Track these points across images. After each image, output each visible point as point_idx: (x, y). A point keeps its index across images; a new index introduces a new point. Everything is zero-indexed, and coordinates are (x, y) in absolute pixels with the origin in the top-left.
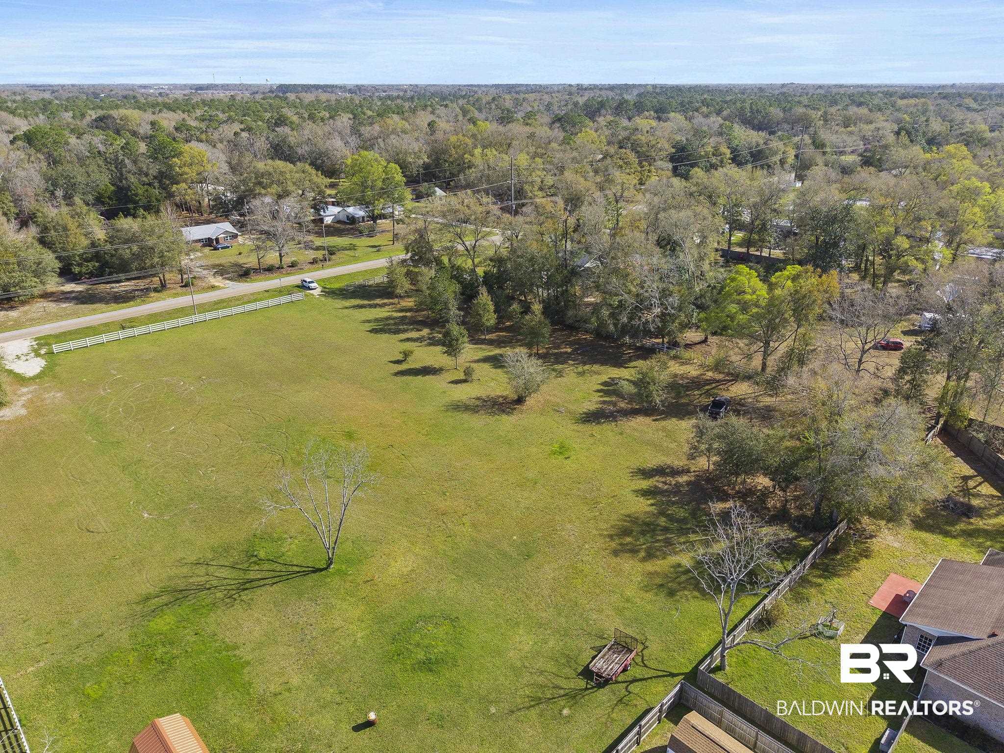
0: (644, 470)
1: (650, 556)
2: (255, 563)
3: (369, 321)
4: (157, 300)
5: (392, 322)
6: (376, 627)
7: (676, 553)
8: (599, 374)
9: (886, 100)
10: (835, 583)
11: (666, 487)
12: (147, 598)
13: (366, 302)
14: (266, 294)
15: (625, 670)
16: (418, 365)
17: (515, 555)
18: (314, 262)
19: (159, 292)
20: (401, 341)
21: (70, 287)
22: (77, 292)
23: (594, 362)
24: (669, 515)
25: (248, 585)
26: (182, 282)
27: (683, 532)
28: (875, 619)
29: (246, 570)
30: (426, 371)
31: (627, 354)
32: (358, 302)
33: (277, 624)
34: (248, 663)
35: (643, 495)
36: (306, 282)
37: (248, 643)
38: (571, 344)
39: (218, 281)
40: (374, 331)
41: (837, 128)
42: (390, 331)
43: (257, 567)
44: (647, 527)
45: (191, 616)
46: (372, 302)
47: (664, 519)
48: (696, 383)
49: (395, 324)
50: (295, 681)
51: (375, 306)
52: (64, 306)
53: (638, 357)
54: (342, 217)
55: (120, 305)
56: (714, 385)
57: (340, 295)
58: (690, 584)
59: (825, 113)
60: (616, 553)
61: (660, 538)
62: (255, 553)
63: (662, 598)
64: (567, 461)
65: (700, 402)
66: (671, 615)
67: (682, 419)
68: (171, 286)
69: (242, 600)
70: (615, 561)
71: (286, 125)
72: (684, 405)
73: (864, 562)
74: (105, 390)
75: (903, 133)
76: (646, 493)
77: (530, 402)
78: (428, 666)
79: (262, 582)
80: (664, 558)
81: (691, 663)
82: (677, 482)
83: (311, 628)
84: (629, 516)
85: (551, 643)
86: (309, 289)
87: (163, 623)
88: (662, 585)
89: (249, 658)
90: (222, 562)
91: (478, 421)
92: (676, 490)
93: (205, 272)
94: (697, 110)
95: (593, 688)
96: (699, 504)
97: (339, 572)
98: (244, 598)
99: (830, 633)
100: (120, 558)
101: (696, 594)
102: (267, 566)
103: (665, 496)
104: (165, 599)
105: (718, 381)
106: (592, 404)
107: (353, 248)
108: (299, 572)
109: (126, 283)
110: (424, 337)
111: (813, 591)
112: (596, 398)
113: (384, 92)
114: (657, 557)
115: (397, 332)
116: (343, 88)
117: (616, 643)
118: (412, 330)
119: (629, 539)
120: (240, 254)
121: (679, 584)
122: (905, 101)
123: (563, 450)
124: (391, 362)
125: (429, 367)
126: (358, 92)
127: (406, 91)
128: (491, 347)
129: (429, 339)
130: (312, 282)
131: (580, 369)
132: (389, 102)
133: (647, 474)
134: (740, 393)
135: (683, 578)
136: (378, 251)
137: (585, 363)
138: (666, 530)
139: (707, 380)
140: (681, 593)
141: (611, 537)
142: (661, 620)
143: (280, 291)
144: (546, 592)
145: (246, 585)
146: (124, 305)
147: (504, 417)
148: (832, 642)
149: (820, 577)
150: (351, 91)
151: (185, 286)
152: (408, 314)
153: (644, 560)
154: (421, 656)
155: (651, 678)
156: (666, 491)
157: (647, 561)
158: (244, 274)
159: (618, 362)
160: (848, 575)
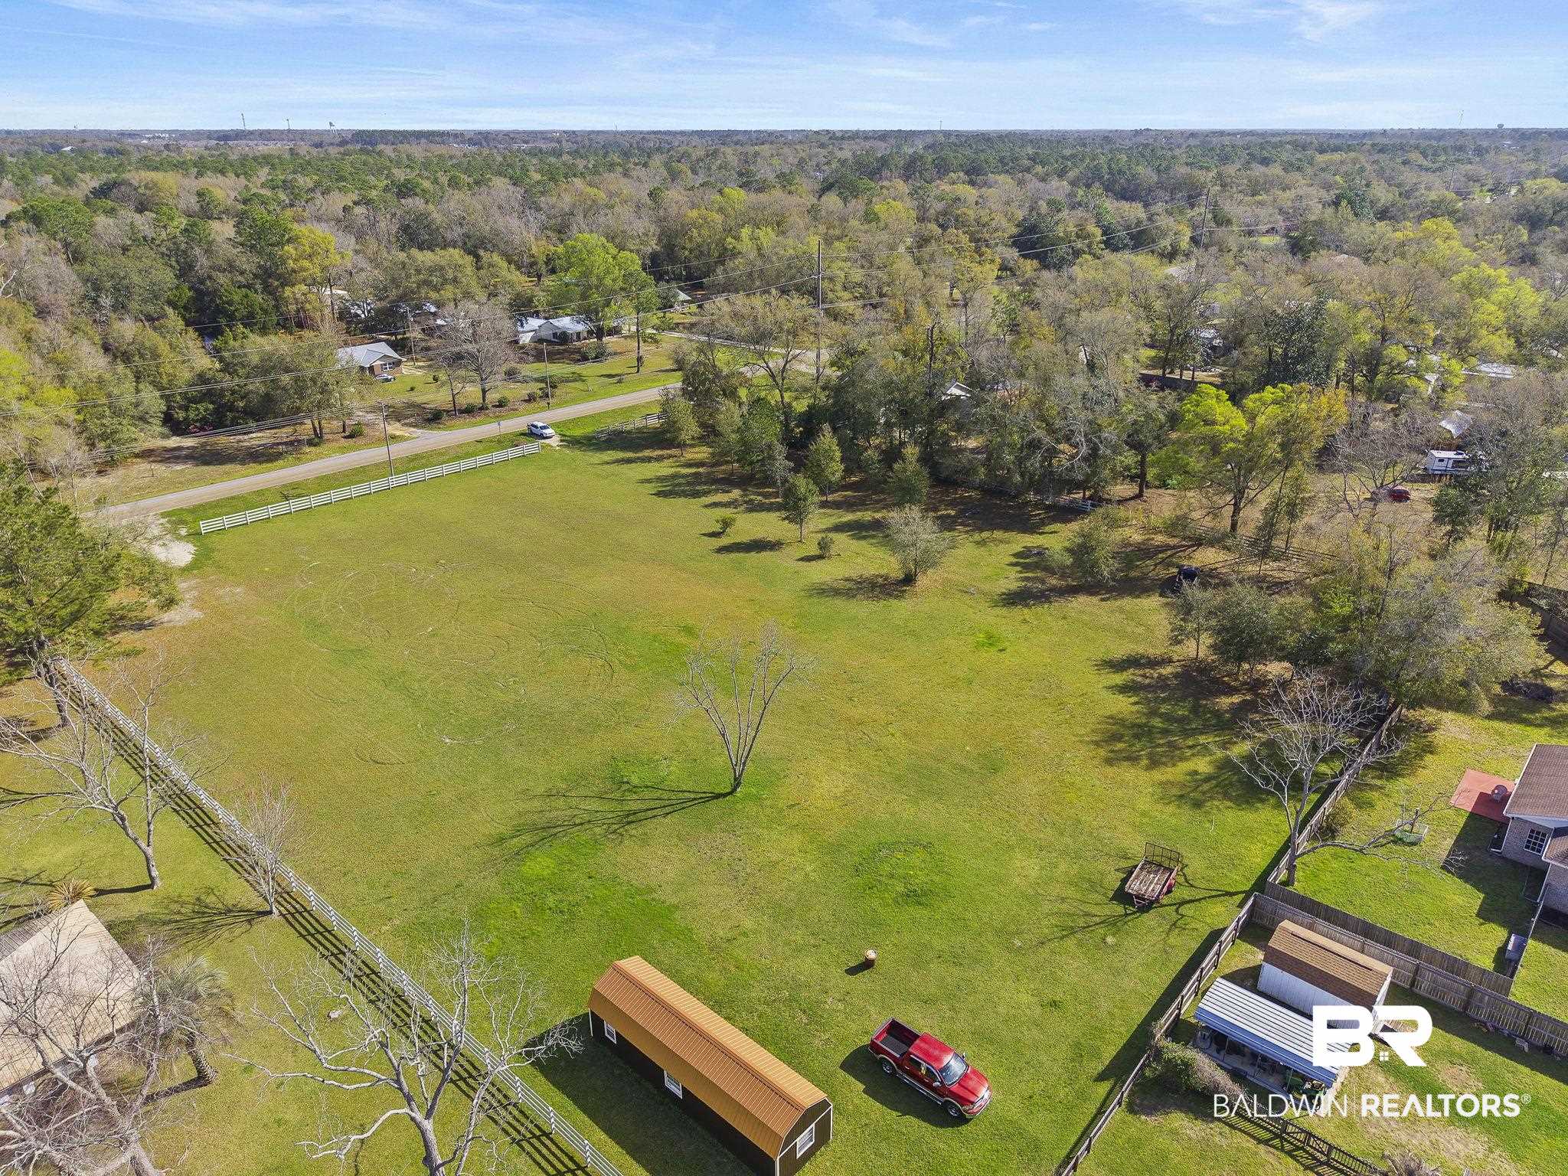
0: (1111, 661)
1: (1154, 763)
2: (629, 790)
3: (649, 481)
4: (319, 457)
5: (681, 480)
6: (827, 859)
7: (1187, 759)
8: (1008, 543)
9: (1298, 155)
10: (1401, 784)
11: (1147, 681)
12: (502, 840)
13: (630, 455)
14: (480, 446)
15: (1169, 891)
16: (745, 538)
17: (975, 768)
18: (531, 399)
19: (315, 446)
20: (706, 506)
21: (174, 442)
22: (188, 448)
23: (993, 527)
24: (1162, 714)
25: (631, 818)
26: (344, 431)
27: (1187, 733)
28: (1461, 821)
29: (621, 801)
30: (758, 546)
31: (1036, 515)
32: (621, 455)
33: (693, 861)
34: (676, 907)
35: (1121, 693)
36: (536, 427)
37: (664, 886)
38: (952, 504)
39: (395, 428)
40: (658, 494)
41: (1240, 196)
42: (684, 494)
43: (635, 797)
44: (1141, 731)
45: (573, 858)
46: (640, 455)
47: (1159, 720)
48: (1145, 551)
49: (689, 484)
50: (748, 924)
51: (649, 460)
52: (179, 467)
53: (1054, 520)
54: (546, 334)
55: (264, 465)
56: (1169, 553)
57: (590, 445)
58: (1217, 793)
59: (1219, 174)
60: (1109, 762)
61: (1161, 742)
62: (625, 780)
63: (1187, 812)
64: (1002, 655)
65: (1157, 575)
66: (1204, 829)
67: (1138, 597)
68: (330, 437)
69: (631, 836)
70: (1110, 771)
71: (416, 194)
72: (1137, 579)
73: (1429, 758)
74: (303, 582)
75: (1344, 203)
76: (1124, 689)
77: (922, 581)
78: (915, 897)
79: (650, 814)
80: (1174, 765)
81: (1248, 880)
82: (1160, 675)
83: (741, 863)
84: (1111, 717)
85: (1063, 867)
86: (542, 437)
87: (540, 865)
88: (1181, 796)
89: (674, 900)
90: (583, 792)
91: (862, 608)
92: (1162, 683)
93: (370, 416)
94: (1028, 170)
95: (1134, 913)
96: (1197, 699)
97: (748, 797)
98: (634, 832)
99: (1412, 839)
100: (439, 793)
101: (1229, 804)
102: (647, 794)
103: (1150, 692)
104: (527, 838)
105: (1174, 547)
106: (1011, 581)
107: (579, 378)
108: (695, 799)
109: (259, 435)
110: (736, 500)
111: (1375, 794)
112: (1014, 573)
113: (526, 142)
114: (1165, 764)
115: (696, 495)
116: (457, 136)
117: (1147, 862)
118: (717, 491)
119: (1120, 746)
120: (412, 389)
121: (1204, 793)
122: (1326, 157)
123: (991, 640)
124: (704, 535)
125: (761, 541)
126: (484, 143)
127: (559, 142)
128: (840, 512)
129: (746, 502)
130: (544, 428)
131: (977, 537)
132: (553, 160)
133: (1118, 666)
134: (1207, 561)
135: (1206, 787)
136: (620, 382)
137: (981, 530)
138: (1165, 732)
139: (1158, 546)
140: (1209, 804)
141: (1097, 743)
142: (1194, 835)
143: (499, 442)
144: (1034, 810)
145: (630, 818)
146: (269, 465)
147: (894, 602)
148: (1415, 848)
149: (1380, 778)
150: (471, 142)
151: (351, 436)
152: (701, 470)
153: (1148, 768)
154: (900, 888)
155: (1204, 898)
156: (1149, 685)
157: (1153, 769)
158: (434, 418)
159: (1028, 527)
160: (1413, 773)
